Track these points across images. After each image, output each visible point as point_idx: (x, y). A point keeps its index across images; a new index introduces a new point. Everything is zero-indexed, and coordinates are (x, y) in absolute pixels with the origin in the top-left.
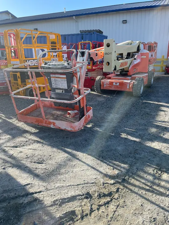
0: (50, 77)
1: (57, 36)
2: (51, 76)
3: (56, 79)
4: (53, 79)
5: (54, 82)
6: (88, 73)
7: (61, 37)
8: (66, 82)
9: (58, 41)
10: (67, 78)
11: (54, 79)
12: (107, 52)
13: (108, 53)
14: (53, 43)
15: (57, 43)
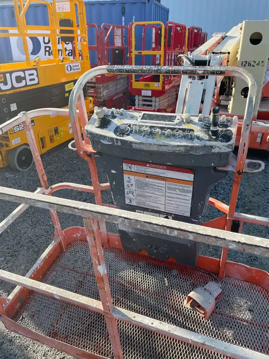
0: (121, 172)
1: (76, 5)
2: (125, 167)
3: (147, 180)
4: (132, 177)
5: (133, 188)
6: (153, 99)
7: (84, 8)
8: (190, 195)
9: (77, 18)
10: (195, 183)
11: (137, 181)
12: (250, 59)
13: (252, 63)
14: (65, 22)
15: (75, 24)
